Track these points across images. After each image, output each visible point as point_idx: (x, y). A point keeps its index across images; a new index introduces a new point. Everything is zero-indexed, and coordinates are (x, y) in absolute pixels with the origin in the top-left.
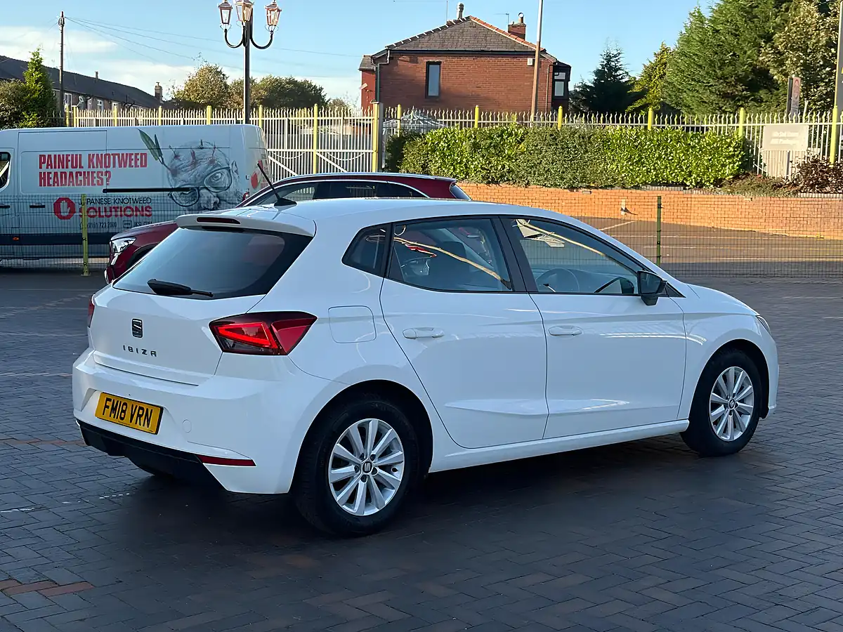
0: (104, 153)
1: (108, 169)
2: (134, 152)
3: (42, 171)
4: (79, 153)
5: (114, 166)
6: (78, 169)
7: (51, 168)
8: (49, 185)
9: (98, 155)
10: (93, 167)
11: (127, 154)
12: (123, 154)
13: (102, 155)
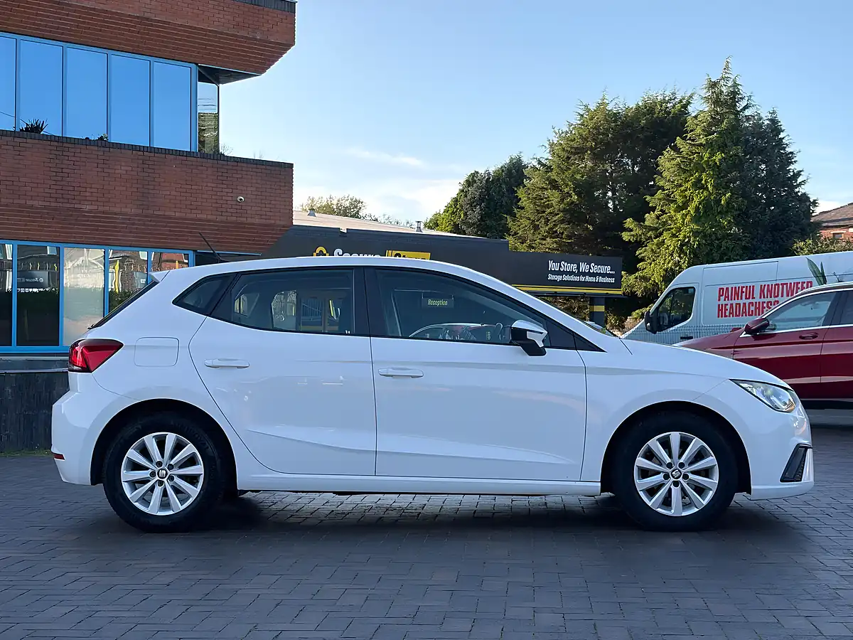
0: (774, 283)
1: (776, 299)
2: (801, 281)
3: (721, 303)
4: (752, 285)
5: (782, 296)
6: (751, 300)
7: (728, 300)
8: (726, 316)
9: (768, 285)
10: (764, 297)
11: (794, 283)
12: (791, 283)
13: (772, 285)
